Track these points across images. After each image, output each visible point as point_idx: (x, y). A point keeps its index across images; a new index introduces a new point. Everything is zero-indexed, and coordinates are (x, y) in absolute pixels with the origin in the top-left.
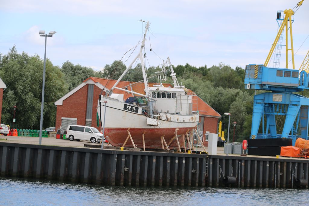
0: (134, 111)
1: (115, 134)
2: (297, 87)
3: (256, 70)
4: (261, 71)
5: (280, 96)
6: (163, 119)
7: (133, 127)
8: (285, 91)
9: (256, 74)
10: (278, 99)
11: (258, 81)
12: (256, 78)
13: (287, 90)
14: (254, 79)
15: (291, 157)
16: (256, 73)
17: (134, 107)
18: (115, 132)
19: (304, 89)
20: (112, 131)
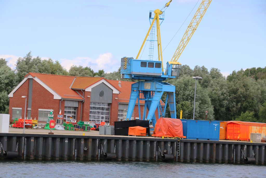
2: (160, 76)
3: (125, 63)
4: (130, 62)
5: (149, 84)
8: (153, 80)
9: (126, 66)
10: (148, 87)
11: (127, 71)
12: (125, 69)
13: (155, 79)
14: (123, 70)
15: (136, 136)
16: (125, 64)
19: (168, 78)
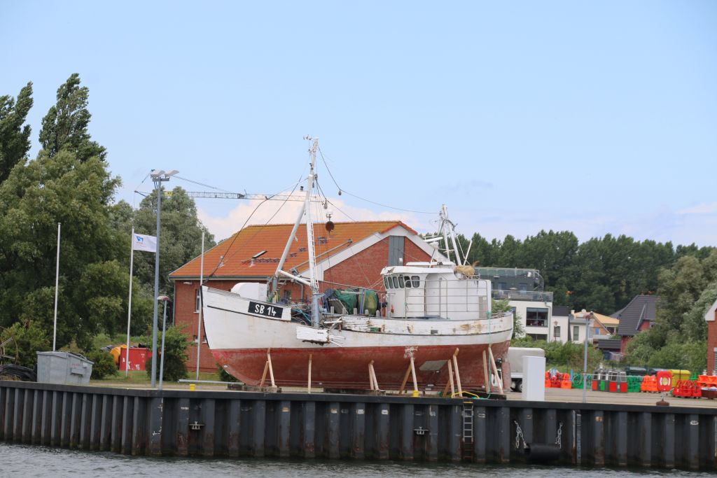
0: (271, 315)
1: (245, 362)
6: (353, 329)
7: (277, 345)
17: (272, 307)
18: (242, 357)
20: (234, 354)
